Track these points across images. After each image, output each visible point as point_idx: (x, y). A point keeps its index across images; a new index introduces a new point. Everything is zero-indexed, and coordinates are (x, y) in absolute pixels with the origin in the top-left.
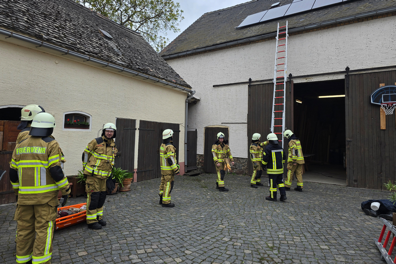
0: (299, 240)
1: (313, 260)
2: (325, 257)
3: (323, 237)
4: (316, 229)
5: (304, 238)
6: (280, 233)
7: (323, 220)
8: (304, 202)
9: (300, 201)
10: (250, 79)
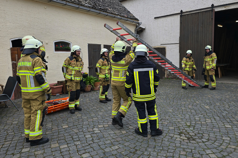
0: (210, 122)
1: (218, 134)
2: (228, 133)
3: (228, 120)
4: (224, 114)
5: (214, 120)
6: (197, 117)
7: (231, 108)
8: (218, 96)
9: (215, 96)
10: (182, 11)
